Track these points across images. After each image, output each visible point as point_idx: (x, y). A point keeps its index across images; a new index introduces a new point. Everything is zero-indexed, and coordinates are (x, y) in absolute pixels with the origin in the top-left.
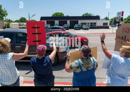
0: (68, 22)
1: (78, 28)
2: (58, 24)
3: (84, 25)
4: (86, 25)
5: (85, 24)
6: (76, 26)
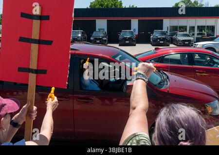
0: (135, 23)
1: (163, 39)
2: (106, 30)
3: (179, 33)
4: (185, 33)
5: (183, 28)
6: (156, 34)
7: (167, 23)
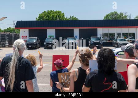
1: (98, 43)
5: (112, 35)
6: (93, 40)
7: (101, 31)
